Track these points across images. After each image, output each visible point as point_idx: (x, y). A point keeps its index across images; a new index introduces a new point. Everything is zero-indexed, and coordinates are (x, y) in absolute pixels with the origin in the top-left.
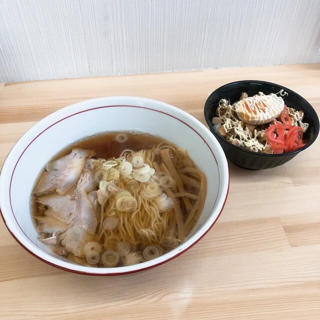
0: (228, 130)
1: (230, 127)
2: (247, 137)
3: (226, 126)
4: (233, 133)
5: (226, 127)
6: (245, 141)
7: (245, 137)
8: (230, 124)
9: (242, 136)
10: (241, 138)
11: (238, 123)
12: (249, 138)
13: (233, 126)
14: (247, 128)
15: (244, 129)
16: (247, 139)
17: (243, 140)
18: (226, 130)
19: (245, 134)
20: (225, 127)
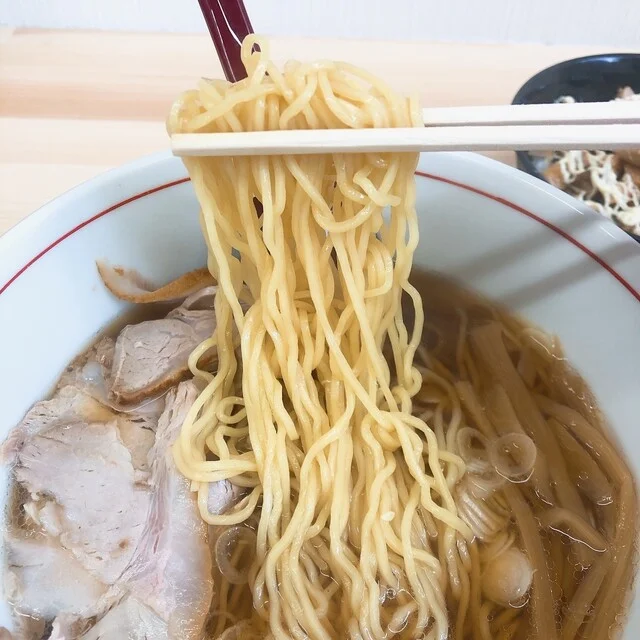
0: (571, 176)
1: (577, 169)
2: (628, 199)
3: (567, 165)
4: (585, 184)
5: (568, 169)
6: (620, 209)
7: (622, 201)
8: (580, 160)
9: (612, 197)
10: (608, 200)
11: (604, 159)
12: (631, 204)
13: (587, 166)
14: (628, 177)
15: (620, 178)
16: (625, 206)
17: (613, 205)
18: (566, 176)
19: (622, 191)
20: (563, 167)
